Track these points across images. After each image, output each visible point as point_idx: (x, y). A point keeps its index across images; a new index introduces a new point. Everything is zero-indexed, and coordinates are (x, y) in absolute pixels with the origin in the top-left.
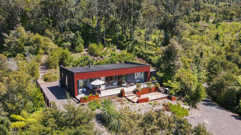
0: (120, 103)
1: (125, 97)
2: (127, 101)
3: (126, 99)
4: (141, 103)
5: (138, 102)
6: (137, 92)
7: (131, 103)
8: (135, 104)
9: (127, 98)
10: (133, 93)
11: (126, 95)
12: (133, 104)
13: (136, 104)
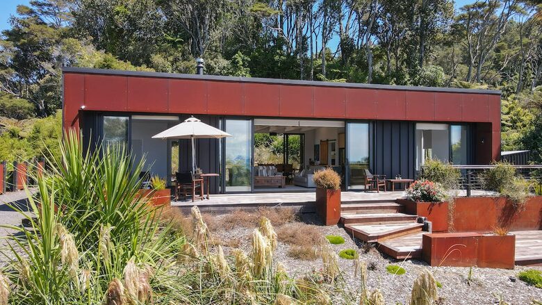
0: (289, 248)
1: (341, 223)
2: (350, 245)
3: (342, 233)
4: (454, 269)
5: (422, 257)
6: (422, 205)
7: (374, 256)
8: (400, 265)
9: (349, 231)
10: (400, 210)
11: (346, 215)
12: (383, 263)
13: (407, 265)
